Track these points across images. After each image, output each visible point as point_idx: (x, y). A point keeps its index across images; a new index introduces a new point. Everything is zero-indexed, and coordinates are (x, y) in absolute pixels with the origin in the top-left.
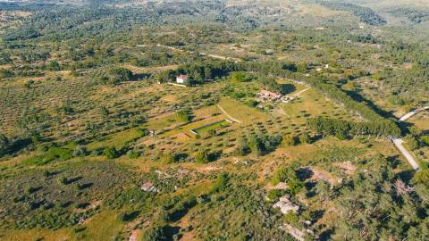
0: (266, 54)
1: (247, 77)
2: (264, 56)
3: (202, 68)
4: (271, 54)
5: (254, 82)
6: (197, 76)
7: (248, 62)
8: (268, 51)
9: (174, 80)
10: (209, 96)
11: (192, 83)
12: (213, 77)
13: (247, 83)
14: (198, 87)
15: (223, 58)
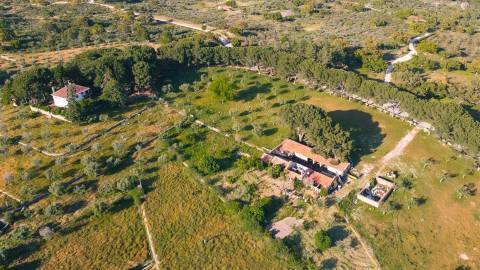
0: (281, 19)
1: (243, 85)
2: (278, 26)
3: (128, 64)
4: (291, 20)
5: (260, 101)
6: (109, 85)
7: (250, 39)
8: (285, 14)
9: (47, 103)
10: (127, 161)
11: (91, 109)
12: (157, 87)
13: (246, 106)
14: (106, 123)
15: (198, 28)
